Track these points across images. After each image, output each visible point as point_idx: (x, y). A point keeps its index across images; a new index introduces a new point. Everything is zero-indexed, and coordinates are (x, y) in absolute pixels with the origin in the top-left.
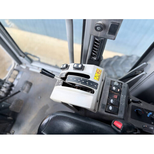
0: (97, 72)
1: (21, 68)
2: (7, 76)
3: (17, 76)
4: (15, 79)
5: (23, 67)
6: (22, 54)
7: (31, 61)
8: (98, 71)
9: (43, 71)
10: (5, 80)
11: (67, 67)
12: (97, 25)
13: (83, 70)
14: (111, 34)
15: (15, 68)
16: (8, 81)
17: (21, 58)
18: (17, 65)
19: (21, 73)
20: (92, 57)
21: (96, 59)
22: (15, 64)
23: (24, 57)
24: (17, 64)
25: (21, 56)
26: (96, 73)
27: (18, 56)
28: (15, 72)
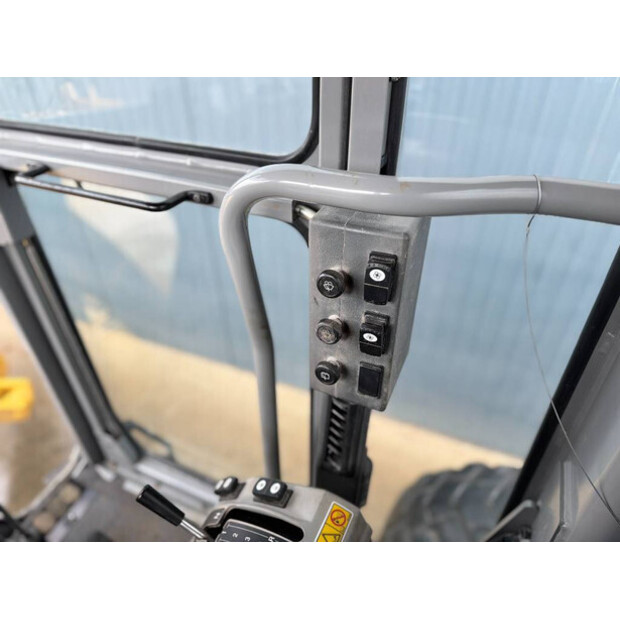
0: (333, 520)
1: (98, 477)
2: (36, 503)
3: (69, 506)
4: (58, 519)
5: (106, 474)
6: (112, 426)
7: (139, 454)
8: (335, 515)
9: (146, 493)
10: (22, 520)
11: (236, 487)
12: (321, 366)
13: (284, 507)
14: (369, 395)
15: (77, 474)
16: (31, 524)
17: (106, 441)
18: (87, 467)
19: (89, 495)
20: (329, 459)
21: (342, 469)
22: (79, 459)
23: (116, 437)
24: (85, 460)
25: (107, 431)
26: (330, 522)
27: (98, 431)
28: (70, 493)
